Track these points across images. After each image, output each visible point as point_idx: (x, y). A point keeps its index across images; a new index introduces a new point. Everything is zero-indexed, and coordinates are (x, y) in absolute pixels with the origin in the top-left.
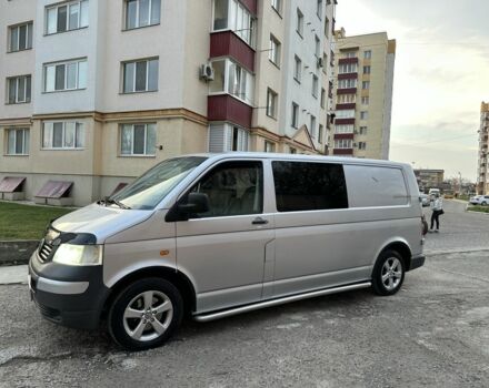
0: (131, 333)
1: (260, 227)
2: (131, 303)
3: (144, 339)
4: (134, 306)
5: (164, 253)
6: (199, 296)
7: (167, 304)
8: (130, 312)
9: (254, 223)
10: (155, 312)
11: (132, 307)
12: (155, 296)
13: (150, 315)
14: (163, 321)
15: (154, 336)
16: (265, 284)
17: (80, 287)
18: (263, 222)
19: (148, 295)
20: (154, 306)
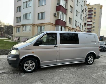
0: (26, 69)
1: (56, 47)
2: (26, 63)
3: (29, 71)
4: (27, 63)
5: (33, 52)
6: (41, 62)
7: (34, 64)
8: (25, 65)
9: (54, 47)
10: (31, 65)
11: (26, 64)
12: (31, 62)
13: (30, 66)
14: (33, 67)
15: (31, 70)
16: (57, 61)
17: (15, 59)
18: (57, 47)
19: (30, 61)
20: (31, 64)
